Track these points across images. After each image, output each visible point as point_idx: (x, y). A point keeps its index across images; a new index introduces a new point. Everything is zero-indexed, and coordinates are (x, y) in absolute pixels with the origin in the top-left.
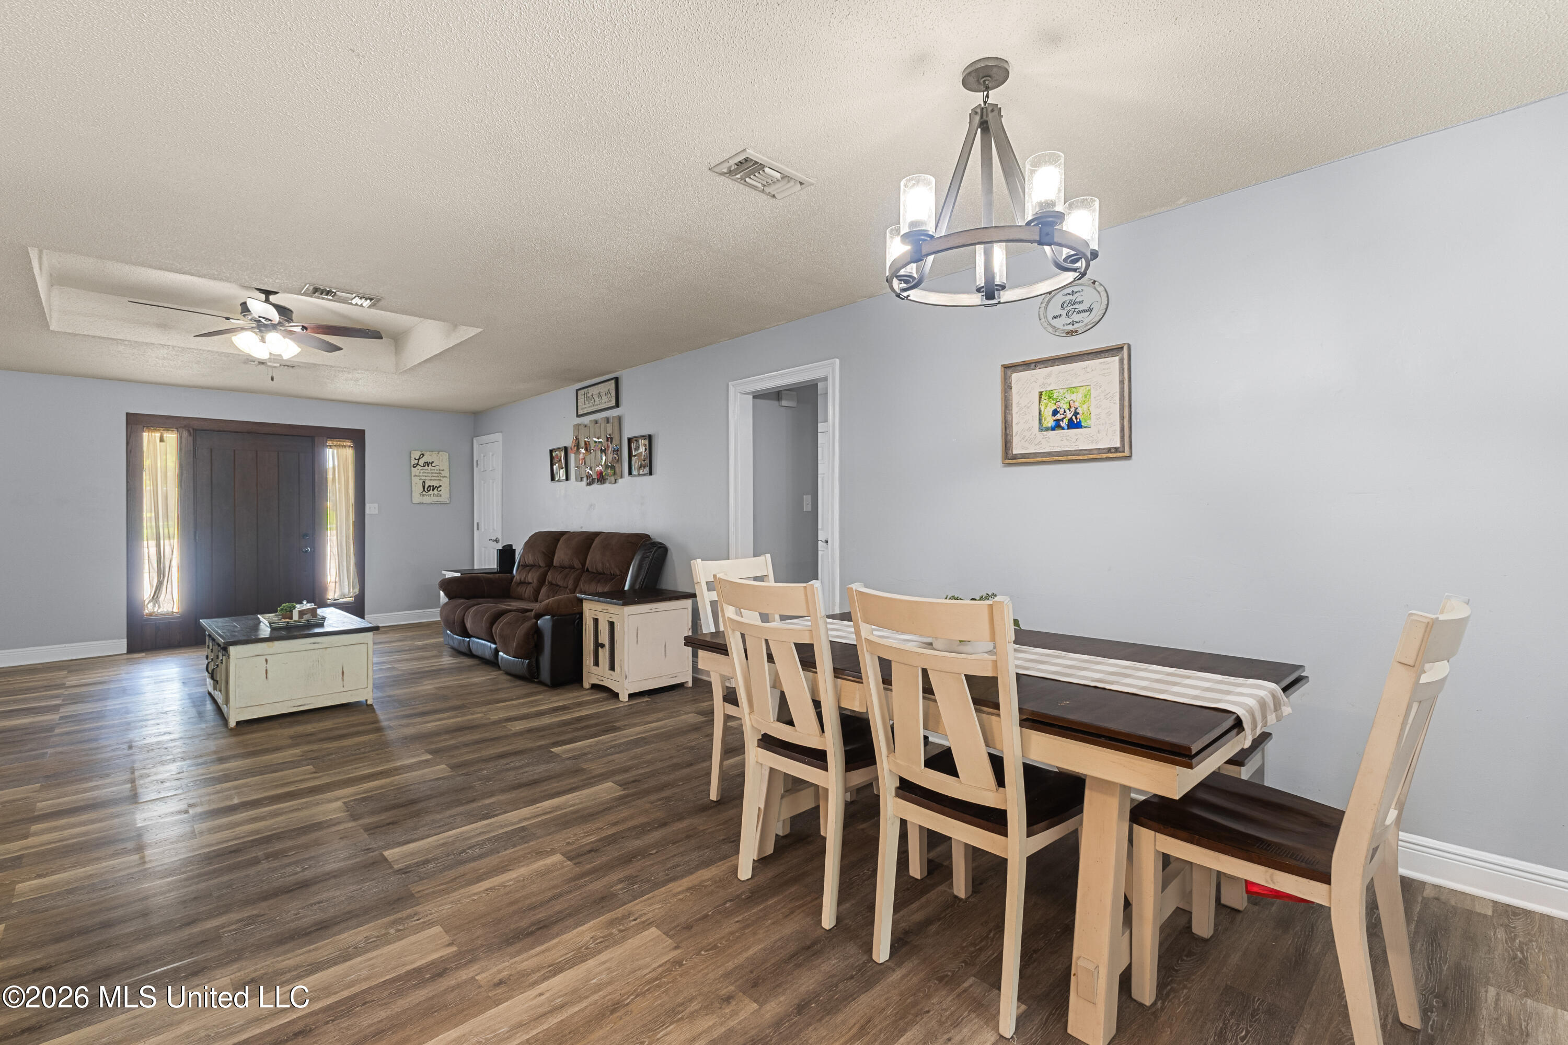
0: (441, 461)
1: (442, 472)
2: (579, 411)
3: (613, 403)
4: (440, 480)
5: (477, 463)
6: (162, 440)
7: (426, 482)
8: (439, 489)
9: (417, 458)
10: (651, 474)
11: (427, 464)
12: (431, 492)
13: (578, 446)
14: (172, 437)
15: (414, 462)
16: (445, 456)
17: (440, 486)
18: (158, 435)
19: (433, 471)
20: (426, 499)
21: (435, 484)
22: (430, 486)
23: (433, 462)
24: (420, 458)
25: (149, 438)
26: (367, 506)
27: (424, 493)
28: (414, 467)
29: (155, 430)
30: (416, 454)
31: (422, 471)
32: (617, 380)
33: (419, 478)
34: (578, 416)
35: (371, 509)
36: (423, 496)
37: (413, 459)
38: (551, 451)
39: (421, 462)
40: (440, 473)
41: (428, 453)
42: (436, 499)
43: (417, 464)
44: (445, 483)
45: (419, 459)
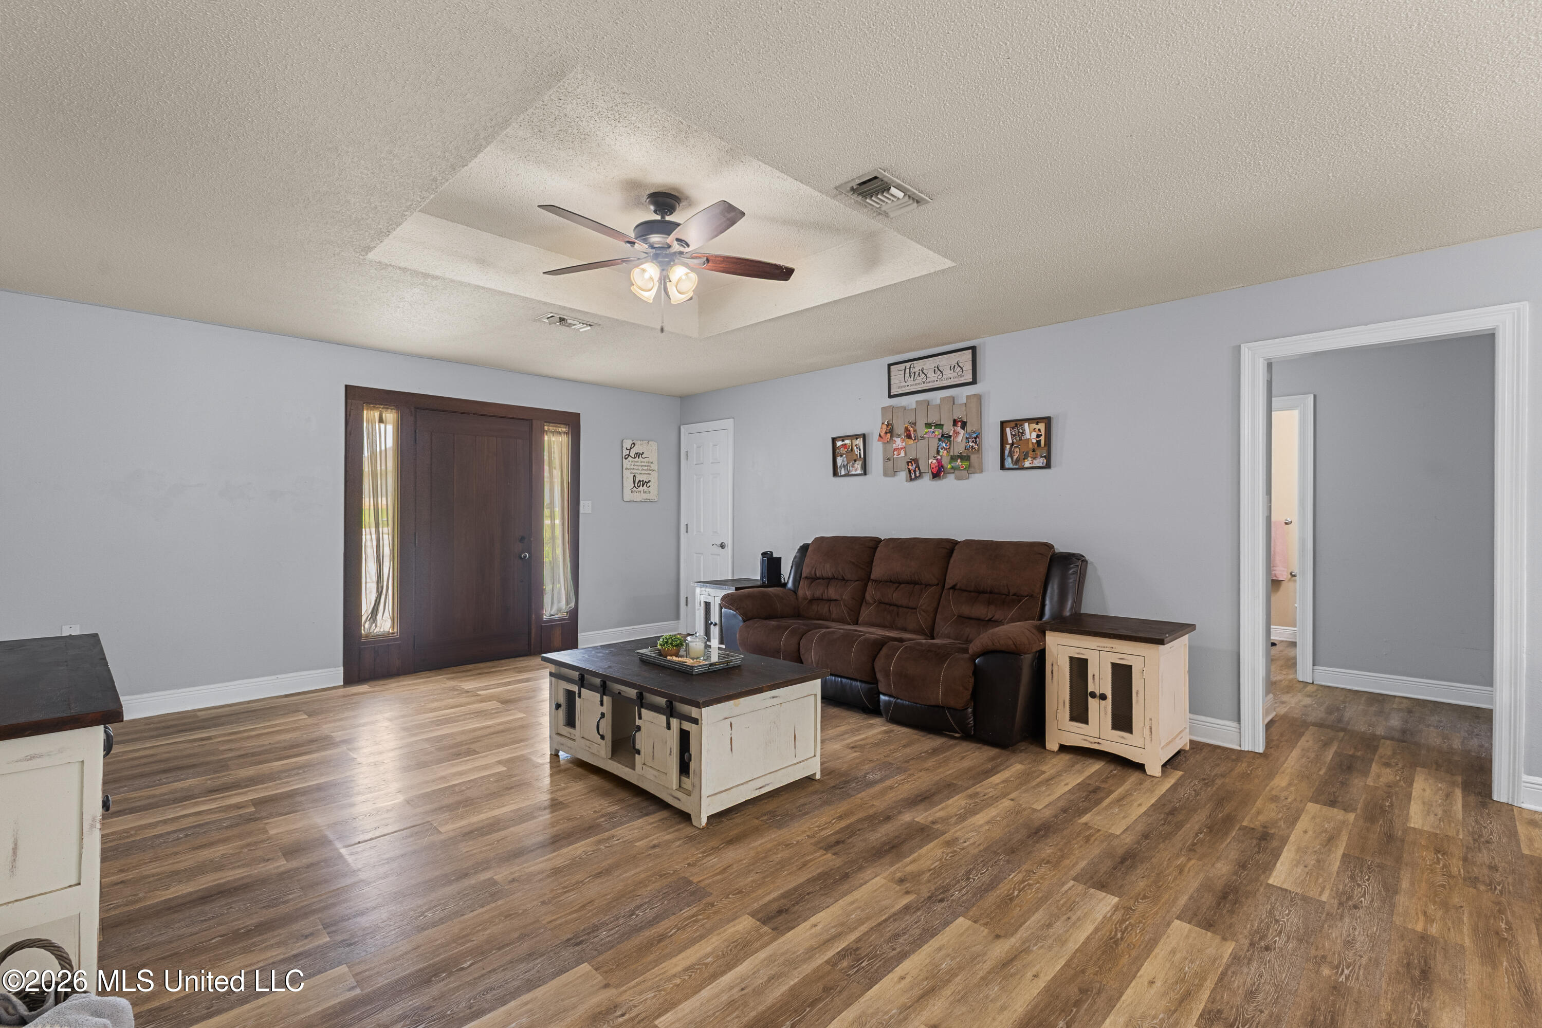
0: (651, 451)
1: (652, 465)
2: (892, 391)
3: (968, 378)
4: (649, 474)
5: (687, 455)
6: (381, 420)
7: (637, 476)
8: (648, 485)
9: (629, 448)
10: (1048, 466)
11: (638, 455)
12: (641, 488)
13: (890, 431)
14: (391, 416)
15: (626, 452)
16: (654, 446)
17: (649, 481)
18: (377, 414)
19: (643, 464)
20: (638, 497)
21: (645, 478)
22: (640, 481)
23: (643, 453)
24: (631, 448)
25: (369, 415)
26: (582, 503)
27: (635, 489)
28: (626, 459)
29: (374, 409)
30: (627, 444)
31: (633, 463)
32: (973, 349)
33: (630, 471)
34: (890, 396)
35: (585, 507)
36: (633, 492)
37: (624, 449)
38: (834, 440)
39: (632, 454)
40: (650, 466)
41: (639, 442)
42: (646, 496)
43: (629, 455)
44: (654, 477)
45: (630, 450)
